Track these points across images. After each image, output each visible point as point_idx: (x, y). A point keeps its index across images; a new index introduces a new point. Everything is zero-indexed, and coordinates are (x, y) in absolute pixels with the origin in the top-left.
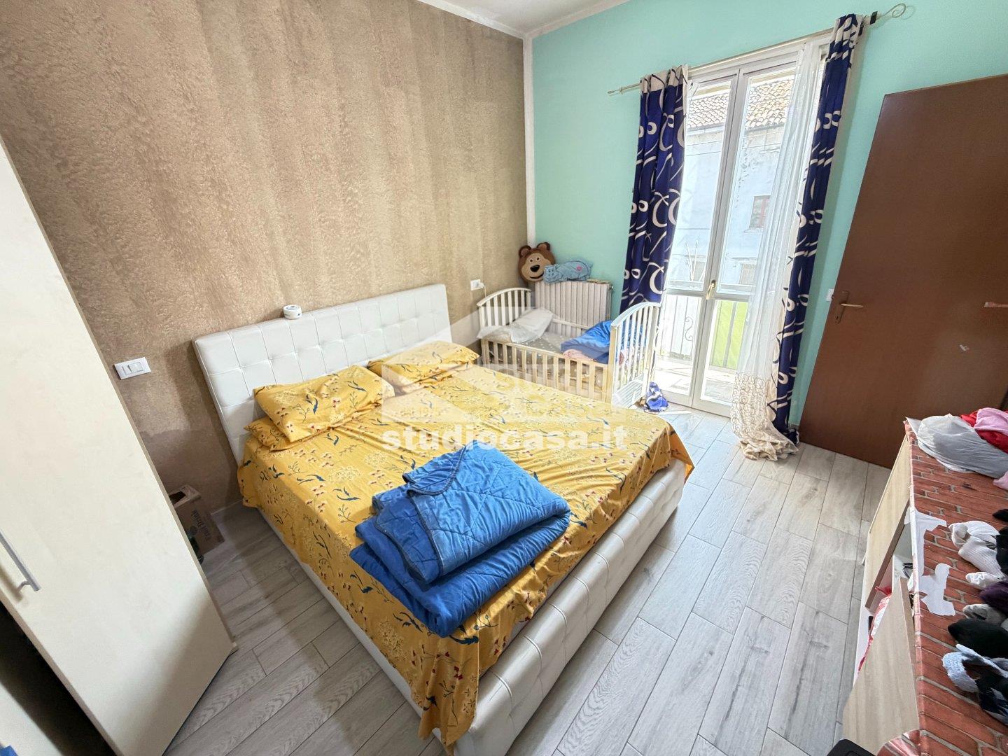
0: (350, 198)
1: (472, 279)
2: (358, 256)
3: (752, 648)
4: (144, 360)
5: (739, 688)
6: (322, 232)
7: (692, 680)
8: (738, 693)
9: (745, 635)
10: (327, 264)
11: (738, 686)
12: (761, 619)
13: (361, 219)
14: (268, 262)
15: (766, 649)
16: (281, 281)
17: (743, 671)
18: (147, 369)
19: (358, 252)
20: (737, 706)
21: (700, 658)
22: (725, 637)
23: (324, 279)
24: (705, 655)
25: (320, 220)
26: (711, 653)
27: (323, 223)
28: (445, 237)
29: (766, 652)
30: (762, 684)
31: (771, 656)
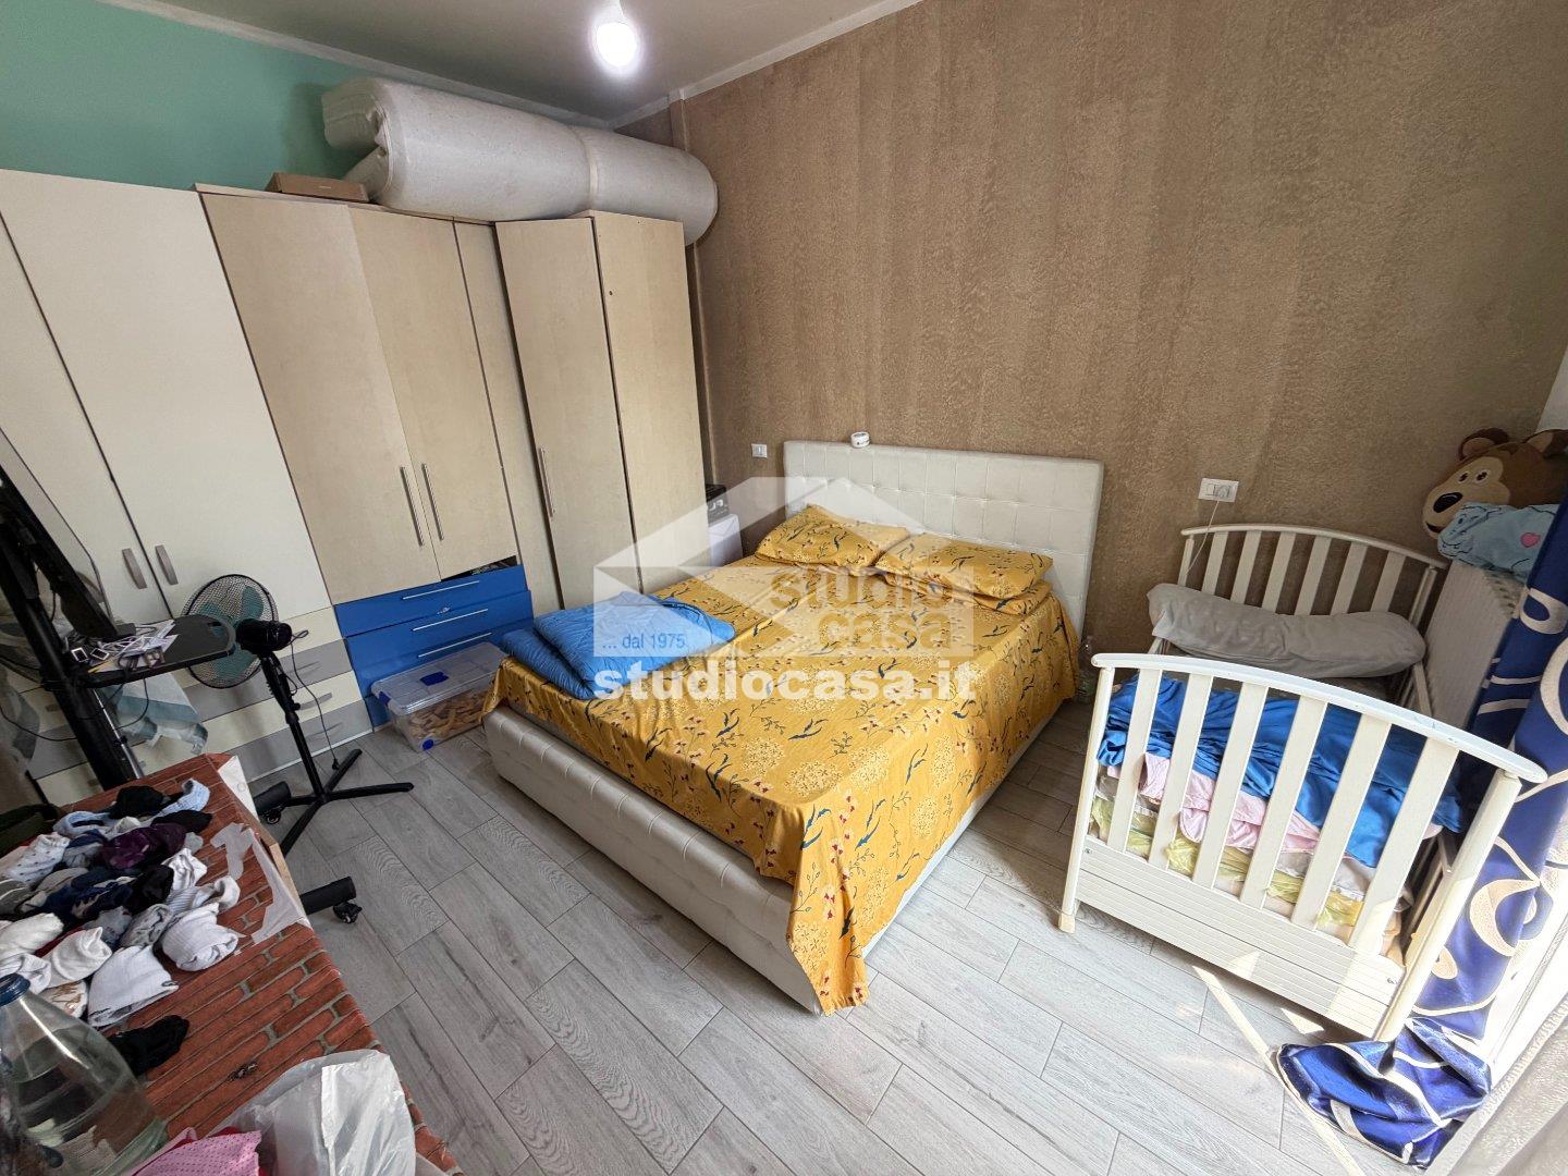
0: (970, 305)
1: (1208, 476)
2: (963, 388)
3: (497, 1019)
4: (765, 447)
5: (464, 978)
6: (923, 351)
7: (497, 930)
8: (461, 975)
9: (518, 1019)
10: (919, 393)
11: (468, 978)
12: (528, 1058)
13: (979, 335)
14: (860, 381)
15: (487, 1039)
16: (868, 404)
17: (478, 991)
18: (765, 455)
19: (964, 382)
20: (450, 968)
21: (515, 947)
22: (525, 989)
23: (911, 411)
24: (515, 955)
25: (924, 336)
26: (514, 962)
27: (927, 339)
28: (1151, 375)
29: (484, 1037)
30: (454, 1008)
31: (477, 1041)
